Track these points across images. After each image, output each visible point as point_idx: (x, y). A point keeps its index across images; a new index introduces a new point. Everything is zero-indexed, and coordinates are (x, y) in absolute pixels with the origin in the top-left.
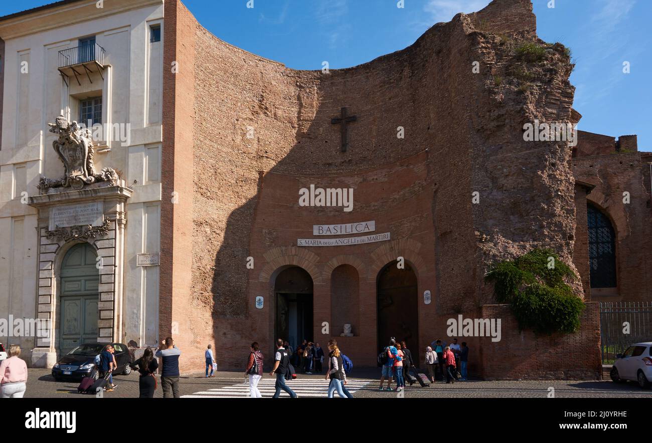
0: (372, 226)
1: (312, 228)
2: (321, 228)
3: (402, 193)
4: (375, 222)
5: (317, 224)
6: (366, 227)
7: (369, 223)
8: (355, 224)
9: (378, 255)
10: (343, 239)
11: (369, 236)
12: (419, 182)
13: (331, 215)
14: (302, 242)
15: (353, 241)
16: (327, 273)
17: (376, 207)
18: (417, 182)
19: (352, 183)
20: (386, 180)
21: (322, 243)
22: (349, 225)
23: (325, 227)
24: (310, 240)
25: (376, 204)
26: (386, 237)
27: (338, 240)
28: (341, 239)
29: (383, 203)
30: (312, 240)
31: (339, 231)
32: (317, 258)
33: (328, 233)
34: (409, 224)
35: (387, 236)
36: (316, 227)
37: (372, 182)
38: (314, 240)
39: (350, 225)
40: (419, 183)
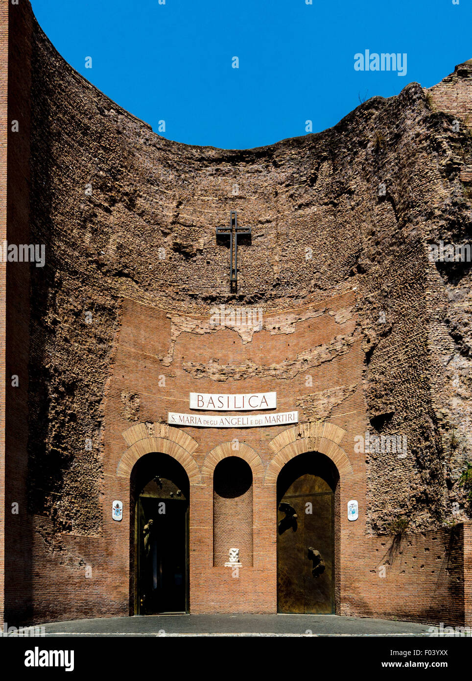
0: (271, 399)
1: (188, 396)
2: (200, 398)
3: (316, 352)
4: (277, 395)
5: (196, 391)
6: (264, 401)
7: (267, 395)
8: (249, 396)
9: (280, 446)
10: (232, 417)
11: (268, 416)
12: (343, 337)
13: (214, 379)
14: (175, 417)
15: (245, 422)
16: (209, 470)
17: (278, 372)
18: (339, 337)
19: (245, 332)
20: (293, 330)
21: (202, 421)
22: (239, 397)
23: (206, 396)
24: (186, 415)
25: (278, 366)
26: (292, 418)
27: (223, 417)
28: (228, 417)
29: (287, 366)
30: (189, 416)
31: (226, 404)
32: (195, 445)
33: (211, 407)
34: (326, 401)
35: (293, 416)
36: (193, 396)
37: (272, 333)
38: (192, 415)
39: (241, 396)
40: (343, 339)
